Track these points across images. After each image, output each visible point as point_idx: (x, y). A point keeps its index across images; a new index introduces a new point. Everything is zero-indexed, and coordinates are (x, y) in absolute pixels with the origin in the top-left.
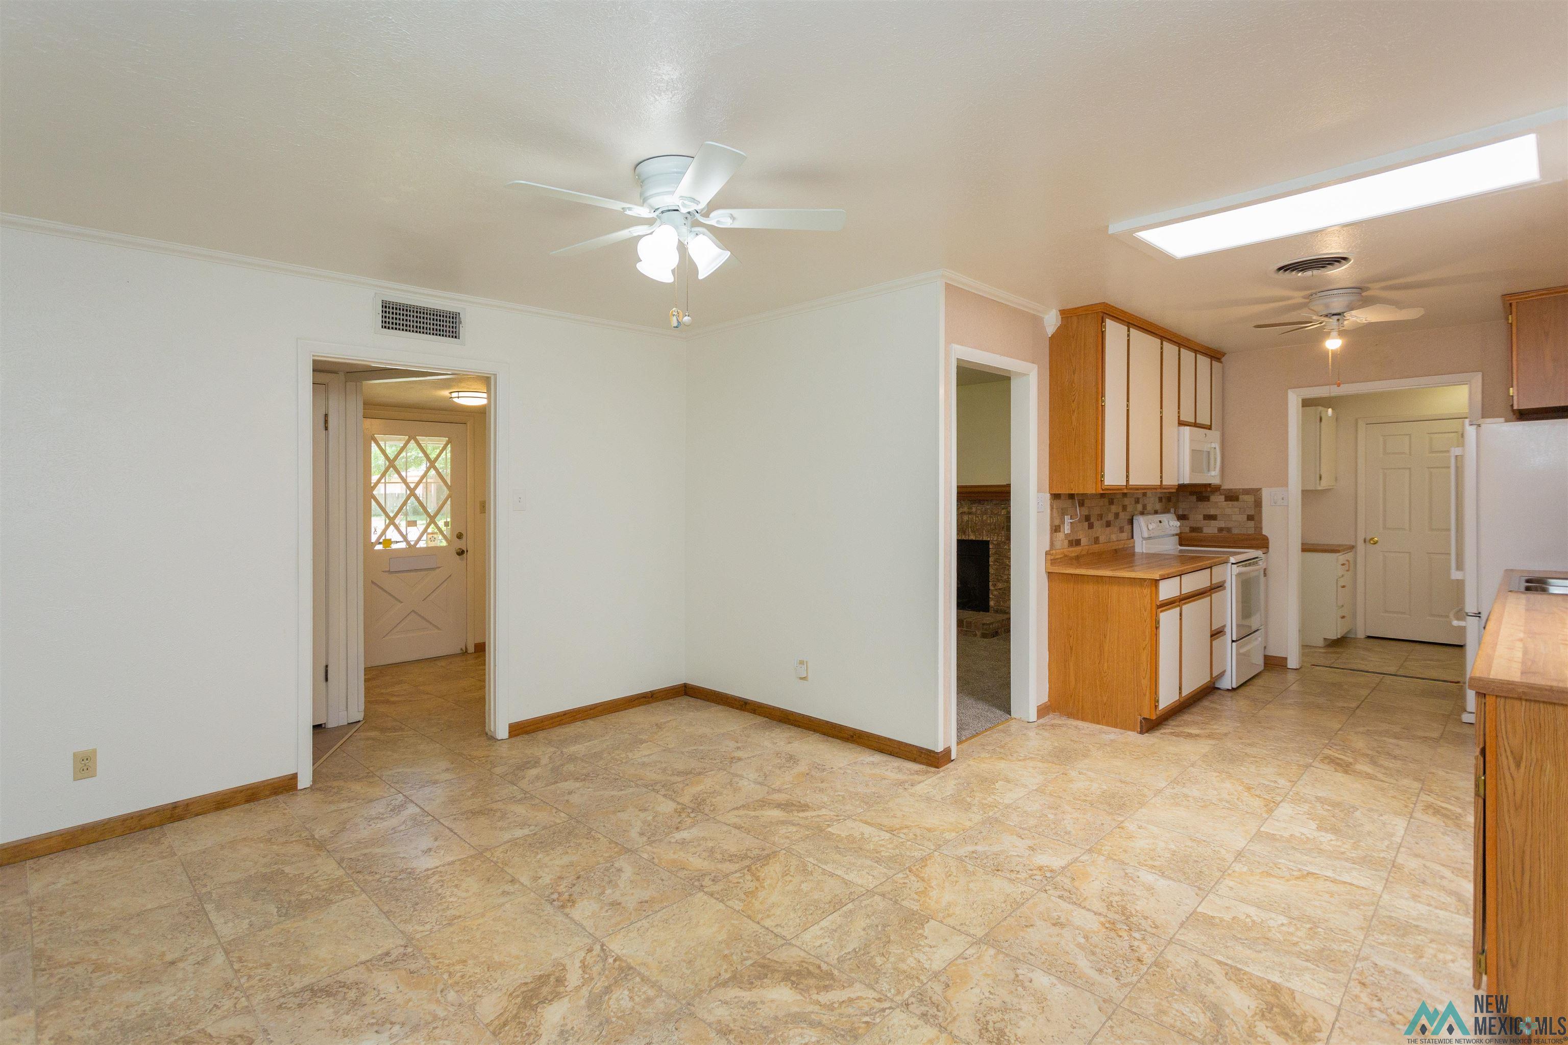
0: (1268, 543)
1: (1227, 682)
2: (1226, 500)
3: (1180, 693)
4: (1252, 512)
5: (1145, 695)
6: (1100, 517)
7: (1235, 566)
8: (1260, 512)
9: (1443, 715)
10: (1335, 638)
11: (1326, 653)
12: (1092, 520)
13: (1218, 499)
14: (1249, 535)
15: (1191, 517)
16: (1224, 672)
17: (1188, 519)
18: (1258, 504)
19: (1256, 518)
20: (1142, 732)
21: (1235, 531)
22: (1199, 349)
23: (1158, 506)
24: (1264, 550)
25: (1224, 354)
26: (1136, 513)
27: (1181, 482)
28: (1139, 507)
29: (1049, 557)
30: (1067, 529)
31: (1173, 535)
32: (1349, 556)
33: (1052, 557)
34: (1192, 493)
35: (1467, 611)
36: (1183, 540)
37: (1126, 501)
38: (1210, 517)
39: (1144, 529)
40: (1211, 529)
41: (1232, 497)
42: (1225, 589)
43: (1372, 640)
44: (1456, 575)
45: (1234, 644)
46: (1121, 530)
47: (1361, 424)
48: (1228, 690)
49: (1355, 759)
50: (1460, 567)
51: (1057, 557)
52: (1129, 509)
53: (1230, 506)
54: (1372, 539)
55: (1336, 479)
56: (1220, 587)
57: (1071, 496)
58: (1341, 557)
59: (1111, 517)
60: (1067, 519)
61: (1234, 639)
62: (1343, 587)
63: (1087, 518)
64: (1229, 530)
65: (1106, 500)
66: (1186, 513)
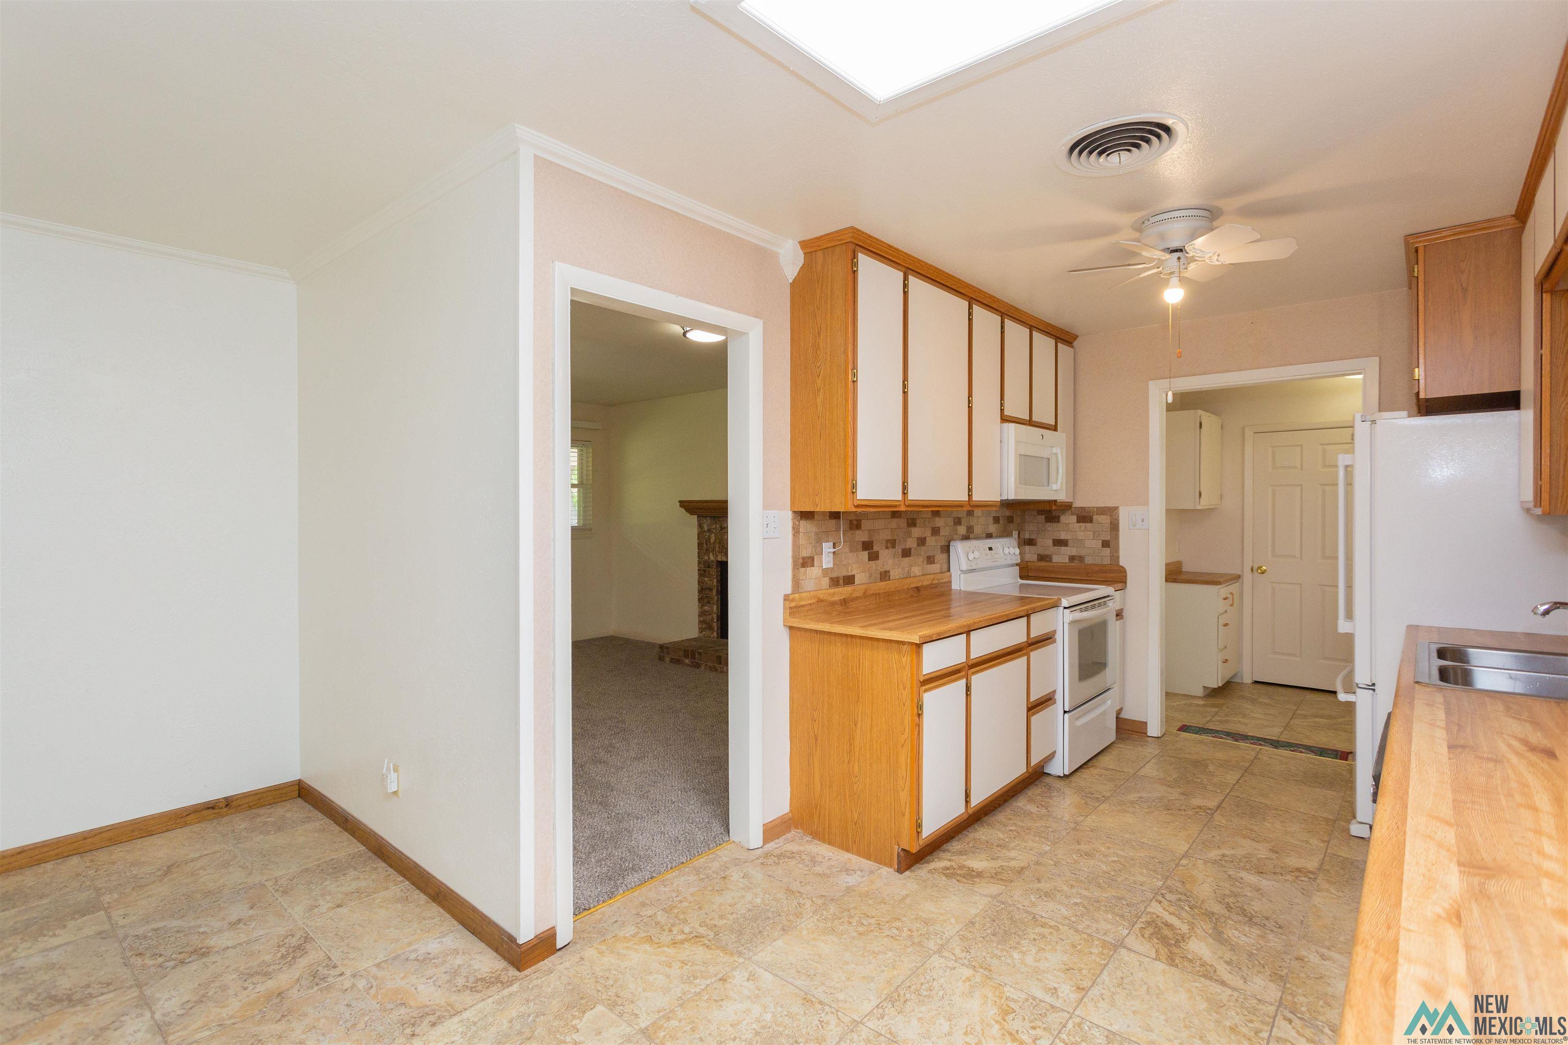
0: (1126, 576)
1: (1058, 767)
2: (1078, 522)
3: (967, 802)
4: (1108, 538)
5: (904, 815)
6: (891, 544)
7: (1067, 611)
8: (1117, 537)
9: (1327, 820)
10: (1216, 687)
11: (1205, 705)
12: (876, 548)
13: (1069, 519)
14: (1105, 565)
15: (1040, 541)
16: (1055, 752)
17: (1035, 545)
18: (1114, 527)
19: (1112, 544)
20: (900, 871)
21: (1089, 560)
22: (1034, 325)
23: (992, 528)
24: (1119, 586)
25: (1075, 337)
26: (955, 537)
27: (1005, 498)
28: (962, 530)
29: (788, 604)
30: (827, 561)
31: (1012, 565)
32: (1234, 587)
33: (793, 604)
34: (1040, 512)
35: (1357, 681)
36: (1026, 571)
37: (939, 522)
38: (1060, 543)
39: (963, 559)
40: (1061, 557)
41: (1085, 517)
42: (1055, 641)
43: (1258, 686)
44: (1344, 627)
45: (1067, 715)
46: (930, 560)
47: (1249, 433)
48: (1059, 776)
49: (1192, 926)
50: (1349, 616)
51: (802, 603)
52: (944, 532)
53: (1083, 528)
54: (1259, 568)
55: (1221, 497)
56: (1047, 639)
57: (835, 515)
58: (1224, 590)
59: (911, 543)
60: (827, 547)
61: (1067, 709)
62: (1226, 625)
63: (867, 546)
64: (1081, 559)
65: (902, 522)
66: (1033, 537)
